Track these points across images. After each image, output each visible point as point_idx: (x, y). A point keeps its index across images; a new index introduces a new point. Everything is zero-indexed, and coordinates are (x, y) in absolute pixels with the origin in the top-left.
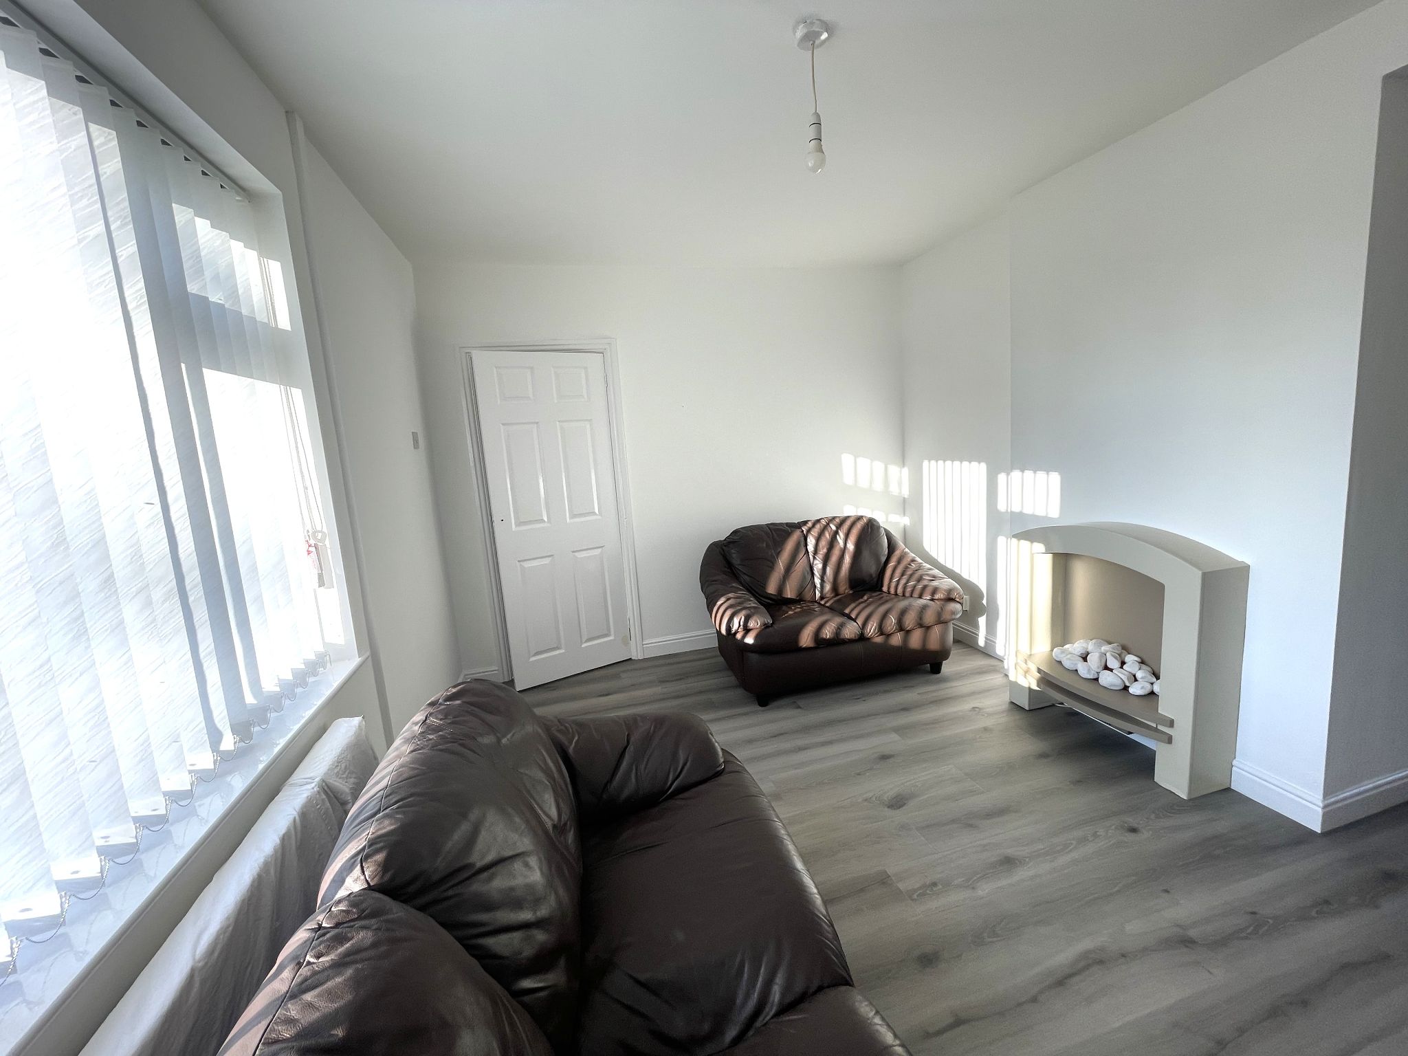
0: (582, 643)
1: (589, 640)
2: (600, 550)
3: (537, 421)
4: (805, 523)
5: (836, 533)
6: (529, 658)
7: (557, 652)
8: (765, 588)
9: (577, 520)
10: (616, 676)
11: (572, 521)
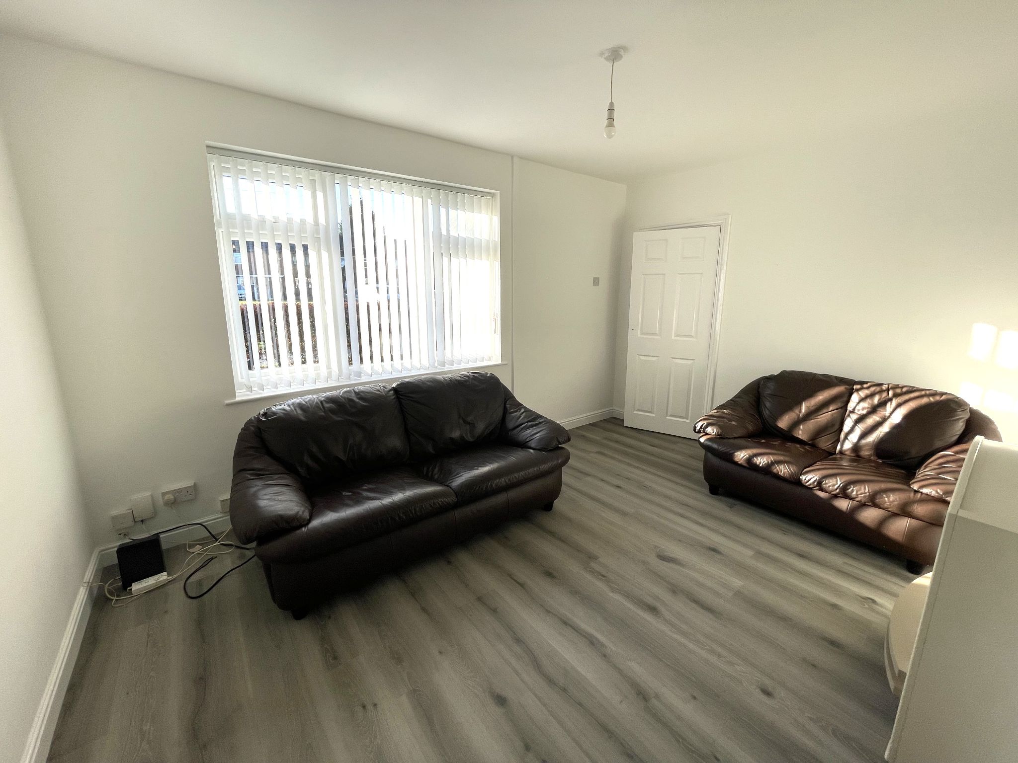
0: (667, 416)
1: (671, 416)
2: (692, 361)
3: (664, 273)
4: (867, 383)
5: (890, 400)
6: (634, 411)
7: (651, 415)
8: (776, 421)
9: (679, 338)
10: (675, 443)
11: (676, 338)
